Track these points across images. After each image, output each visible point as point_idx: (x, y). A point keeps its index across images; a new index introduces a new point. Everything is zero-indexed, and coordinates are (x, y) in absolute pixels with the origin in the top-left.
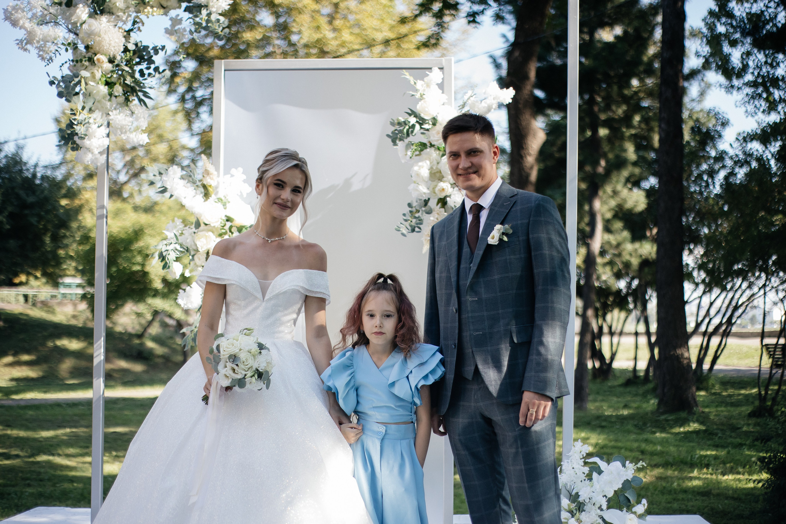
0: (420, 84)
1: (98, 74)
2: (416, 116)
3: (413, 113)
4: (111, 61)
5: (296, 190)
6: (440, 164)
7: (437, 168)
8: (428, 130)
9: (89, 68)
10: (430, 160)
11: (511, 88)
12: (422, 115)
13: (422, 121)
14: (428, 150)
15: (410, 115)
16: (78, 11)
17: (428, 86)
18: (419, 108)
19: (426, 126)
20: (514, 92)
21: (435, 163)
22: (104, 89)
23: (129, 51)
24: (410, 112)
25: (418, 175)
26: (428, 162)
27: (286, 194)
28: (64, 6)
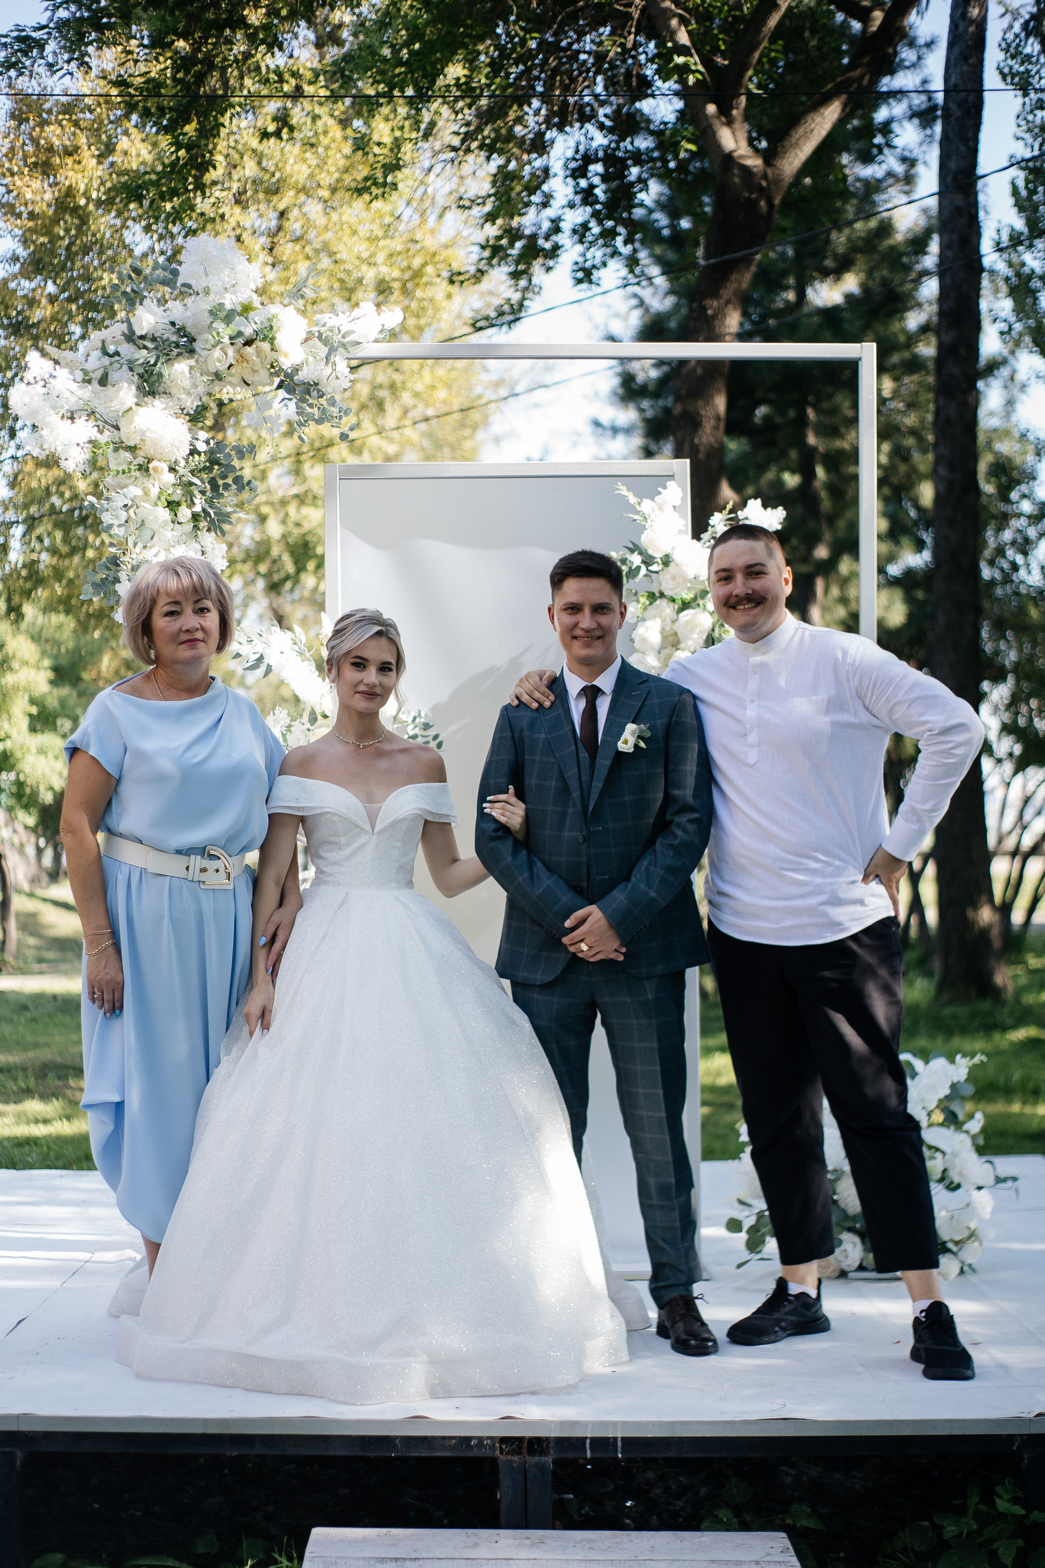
0: (647, 506)
1: (154, 491)
2: (640, 553)
3: (635, 548)
4: (172, 470)
5: (384, 668)
6: (677, 624)
7: (671, 629)
8: (657, 572)
9: (140, 481)
10: (661, 617)
11: (780, 508)
12: (650, 552)
13: (648, 561)
14: (658, 602)
15: (632, 551)
16: (122, 393)
17: (661, 508)
18: (645, 540)
19: (654, 568)
20: (785, 513)
21: (669, 621)
22: (165, 514)
23: (199, 454)
24: (631, 546)
25: (644, 640)
26: (659, 621)
27: (371, 676)
28: (95, 384)
